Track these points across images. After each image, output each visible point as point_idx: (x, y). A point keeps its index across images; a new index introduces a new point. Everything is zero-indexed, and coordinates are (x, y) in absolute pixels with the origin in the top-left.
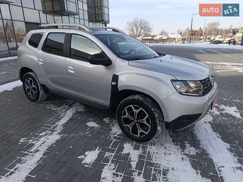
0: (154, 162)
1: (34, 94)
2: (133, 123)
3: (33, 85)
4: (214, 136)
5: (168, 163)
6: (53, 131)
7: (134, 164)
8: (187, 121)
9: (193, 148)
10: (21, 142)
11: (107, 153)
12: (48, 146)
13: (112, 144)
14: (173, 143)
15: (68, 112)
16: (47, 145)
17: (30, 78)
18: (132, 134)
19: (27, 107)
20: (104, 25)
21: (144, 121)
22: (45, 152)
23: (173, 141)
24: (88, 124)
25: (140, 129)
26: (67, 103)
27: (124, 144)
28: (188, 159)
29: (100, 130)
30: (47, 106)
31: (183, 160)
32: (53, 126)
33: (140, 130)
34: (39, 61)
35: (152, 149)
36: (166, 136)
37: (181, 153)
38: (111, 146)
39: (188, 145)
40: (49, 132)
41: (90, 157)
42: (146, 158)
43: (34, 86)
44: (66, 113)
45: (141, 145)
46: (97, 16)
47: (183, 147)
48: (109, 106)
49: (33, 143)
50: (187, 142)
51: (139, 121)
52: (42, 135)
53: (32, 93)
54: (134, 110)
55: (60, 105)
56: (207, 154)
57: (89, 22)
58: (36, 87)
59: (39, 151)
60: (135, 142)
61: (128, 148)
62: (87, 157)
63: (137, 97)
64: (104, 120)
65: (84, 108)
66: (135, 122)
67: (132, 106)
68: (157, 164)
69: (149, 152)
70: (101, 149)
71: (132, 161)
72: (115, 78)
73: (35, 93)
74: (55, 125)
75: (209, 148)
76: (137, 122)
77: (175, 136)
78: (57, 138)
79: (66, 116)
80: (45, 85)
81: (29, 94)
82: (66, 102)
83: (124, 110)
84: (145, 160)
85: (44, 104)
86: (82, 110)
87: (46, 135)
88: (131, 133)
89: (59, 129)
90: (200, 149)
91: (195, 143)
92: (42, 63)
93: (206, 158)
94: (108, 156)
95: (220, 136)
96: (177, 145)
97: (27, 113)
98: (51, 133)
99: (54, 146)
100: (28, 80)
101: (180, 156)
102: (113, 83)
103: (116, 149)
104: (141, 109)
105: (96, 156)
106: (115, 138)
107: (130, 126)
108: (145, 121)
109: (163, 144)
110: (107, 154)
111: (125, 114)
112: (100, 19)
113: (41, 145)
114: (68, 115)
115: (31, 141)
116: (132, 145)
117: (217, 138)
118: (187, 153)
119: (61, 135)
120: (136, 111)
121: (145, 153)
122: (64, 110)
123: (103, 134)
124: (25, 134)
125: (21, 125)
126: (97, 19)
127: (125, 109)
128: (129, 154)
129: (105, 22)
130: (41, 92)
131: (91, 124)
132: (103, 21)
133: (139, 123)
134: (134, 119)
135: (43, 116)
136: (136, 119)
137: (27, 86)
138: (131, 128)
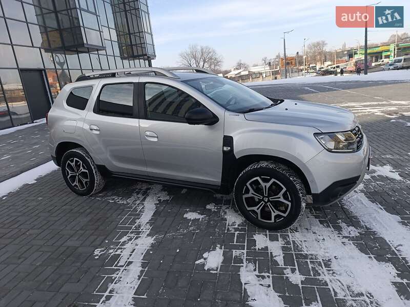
0: (306, 252)
1: (84, 183)
2: (263, 203)
3: (81, 168)
4: (374, 208)
5: (326, 251)
6: (139, 233)
7: (280, 260)
8: (342, 188)
9: (351, 228)
10: (97, 255)
11: (234, 251)
12: (142, 254)
13: (236, 238)
14: (322, 225)
15: (145, 203)
16: (139, 253)
17: (75, 159)
18: (262, 220)
19: (76, 205)
21: (280, 198)
22: (142, 262)
23: (321, 222)
24: (185, 216)
25: (274, 210)
26: (137, 190)
27: (254, 236)
28: (351, 242)
29: (209, 222)
30: (110, 199)
31: (344, 245)
32: (134, 226)
33: (274, 212)
34: (91, 129)
35: (296, 237)
36: (308, 217)
37: (339, 236)
38: (235, 241)
39: (343, 225)
40: (132, 235)
41: (213, 259)
42: (293, 249)
43: (83, 170)
44: (143, 205)
45: (279, 234)
46: (134, 48)
47: (338, 229)
48: (220, 185)
49: (117, 253)
50: (340, 221)
51: (271, 199)
52: (125, 241)
53: (80, 181)
54: (263, 184)
55: (129, 195)
56: (374, 233)
58: (87, 171)
59: (133, 263)
60: (268, 231)
61: (261, 240)
62: (208, 260)
63: (264, 164)
64: (208, 207)
65: (168, 195)
66: (265, 202)
67: (258, 178)
68: (312, 255)
69: (294, 242)
70: (223, 247)
71: (275, 256)
72: (228, 141)
73: (87, 180)
74: (136, 225)
75: (374, 224)
76: (269, 201)
77: (321, 215)
78: (151, 241)
79: (146, 210)
80: (104, 166)
81: (75, 183)
82: (135, 190)
83: (247, 186)
84: (293, 252)
85: (102, 197)
86: (168, 198)
87: (131, 239)
88: (259, 218)
89: (146, 229)
90: (362, 227)
91: (353, 221)
92: (98, 132)
93: (375, 238)
94: (238, 255)
95: (382, 207)
96: (328, 226)
97: (82, 213)
98: (136, 236)
99: (151, 252)
100: (72, 161)
101: (339, 241)
102: (225, 149)
103: (246, 244)
104: (273, 180)
105: (222, 258)
106: (236, 230)
107: (258, 209)
108: (282, 197)
109: (309, 228)
110: (236, 253)
111: (247, 191)
112: (140, 53)
113: (131, 255)
114: (148, 209)
115: (111, 251)
116: (266, 235)
117: (380, 210)
118: (347, 235)
119: (154, 237)
120: (266, 185)
121: (288, 243)
122: (138, 202)
123: (215, 226)
124: (97, 242)
125: (82, 232)
126: (135, 54)
127: (248, 184)
128: (266, 248)
129: (148, 57)
130: (98, 178)
131: (191, 216)
132: (146, 55)
133: (271, 202)
134: (264, 197)
135: (109, 215)
136: (266, 197)
137: (70, 172)
138: (259, 212)
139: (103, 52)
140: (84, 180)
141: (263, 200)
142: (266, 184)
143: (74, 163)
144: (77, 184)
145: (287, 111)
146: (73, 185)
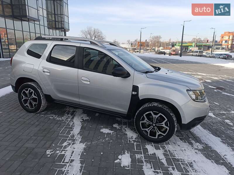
0: (177, 158)
1: (33, 104)
2: (152, 127)
3: (33, 95)
4: (207, 132)
5: (188, 157)
6: (74, 140)
7: (164, 162)
8: (198, 122)
9: (198, 144)
10: (49, 154)
11: (136, 155)
12: (79, 155)
13: (135, 146)
14: (182, 141)
15: (74, 120)
16: (77, 154)
17: (29, 89)
18: (150, 137)
19: (27, 118)
20: (63, 33)
21: (163, 124)
22: (80, 160)
23: (181, 139)
24: (101, 130)
25: (158, 131)
26: (67, 112)
27: (146, 146)
28: (200, 152)
29: (117, 135)
30: (50, 117)
31: (197, 153)
32: (70, 136)
33: (158, 133)
34: (43, 71)
35: (170, 147)
37: (193, 148)
38: (135, 149)
39: (193, 142)
40: (70, 141)
41: (125, 160)
42: (170, 155)
43: (34, 97)
44: (73, 121)
45: (159, 145)
46: (57, 23)
47: (191, 144)
48: (126, 113)
49: (62, 153)
50: (191, 139)
52: (66, 146)
53: (31, 104)
54: (154, 116)
55: (62, 114)
56: (210, 147)
57: (49, 28)
58: (37, 97)
59: (75, 161)
60: (153, 143)
61: (151, 149)
62: (122, 160)
63: (156, 104)
64: (114, 126)
65: (87, 116)
67: (151, 112)
68: (181, 159)
69: (169, 151)
70: (129, 152)
71: (161, 159)
72: (135, 88)
73: (36, 103)
74: (71, 135)
75: (209, 142)
76: (156, 126)
77: (179, 135)
78: (82, 146)
79: (76, 125)
80: (50, 95)
81: (27, 104)
82: (65, 111)
84: (170, 157)
85: (45, 114)
86: (87, 118)
87: (69, 144)
88: (149, 135)
89: (78, 138)
90: (203, 143)
91: (198, 140)
92: (49, 74)
93: (211, 150)
94: (139, 158)
95: (210, 132)
96: (185, 142)
97: (33, 124)
98: (72, 142)
99: (85, 154)
100: (27, 90)
101: (194, 151)
102: (133, 93)
103: (142, 151)
104: (160, 114)
105: (130, 160)
106: (134, 141)
107: (148, 130)
109: (175, 143)
110: (138, 156)
111: (143, 119)
112: (60, 27)
113: (72, 155)
114: (77, 124)
115: (58, 152)
116: (152, 146)
117: (209, 134)
118: (196, 148)
119: (85, 144)
121: (166, 151)
122: (69, 120)
123: (121, 139)
124: (47, 145)
125: (35, 138)
126: (57, 27)
127: (144, 115)
128: (155, 154)
129: (65, 30)
130: (44, 103)
131: (105, 131)
132: (64, 28)
133: (157, 126)
134: (153, 123)
135: (52, 127)
136: (154, 123)
137: (24, 97)
138: (149, 132)
139: (38, 23)
140: (34, 103)
141: (152, 125)
142: (155, 116)
143: (28, 92)
144: (28, 105)
145: (166, 74)
146: (25, 105)
